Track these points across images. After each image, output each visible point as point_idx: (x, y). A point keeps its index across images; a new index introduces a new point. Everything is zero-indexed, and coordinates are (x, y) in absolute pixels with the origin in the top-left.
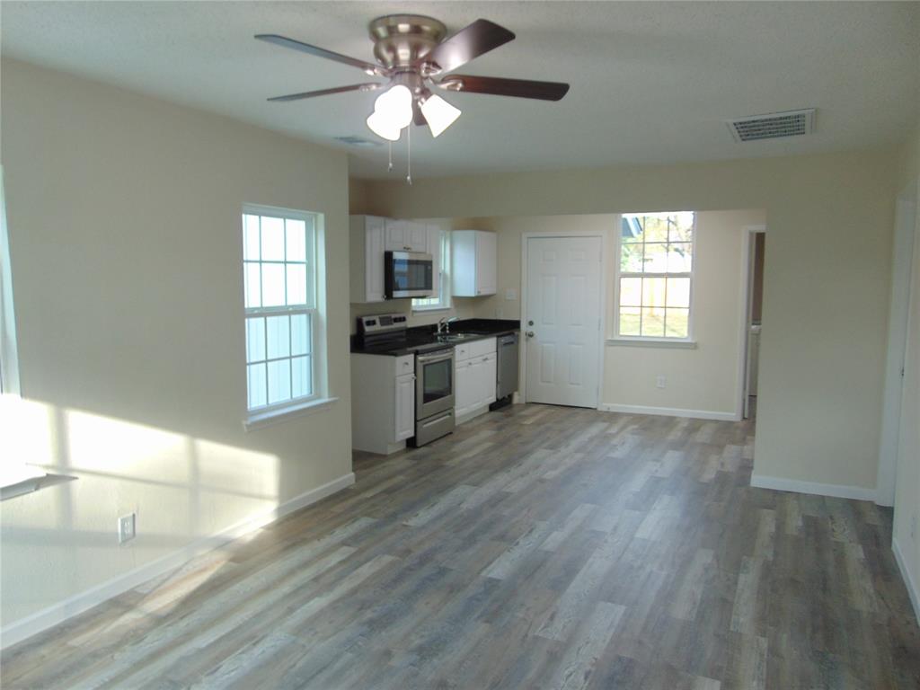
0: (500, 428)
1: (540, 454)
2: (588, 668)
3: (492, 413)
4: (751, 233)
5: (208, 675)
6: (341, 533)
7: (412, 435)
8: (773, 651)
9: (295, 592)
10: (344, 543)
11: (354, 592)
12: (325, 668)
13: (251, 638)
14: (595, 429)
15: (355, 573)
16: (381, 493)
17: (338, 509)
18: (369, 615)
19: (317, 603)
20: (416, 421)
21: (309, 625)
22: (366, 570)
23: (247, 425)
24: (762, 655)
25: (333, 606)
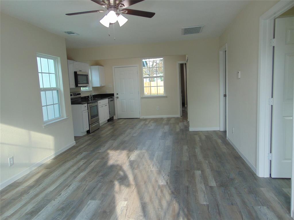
0: (113, 126)
1: (129, 131)
2: (168, 174)
3: (109, 122)
4: (179, 64)
5: (58, 196)
6: (79, 157)
7: (89, 129)
8: (210, 163)
9: (74, 172)
10: (82, 159)
11: (93, 169)
12: (94, 188)
13: (67, 185)
14: (142, 123)
15: (90, 166)
16: (86, 145)
17: (75, 151)
18: (100, 174)
19: (82, 174)
20: (89, 125)
21: (84, 179)
22: (93, 164)
23: (44, 126)
24: (207, 164)
25: (88, 173)
